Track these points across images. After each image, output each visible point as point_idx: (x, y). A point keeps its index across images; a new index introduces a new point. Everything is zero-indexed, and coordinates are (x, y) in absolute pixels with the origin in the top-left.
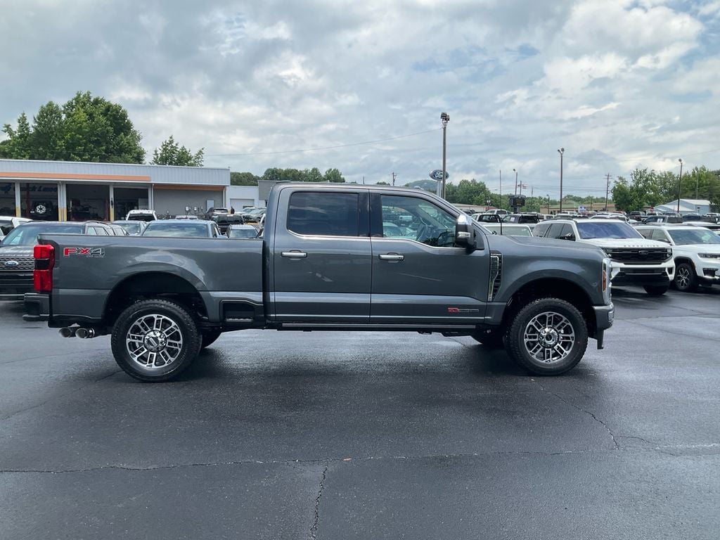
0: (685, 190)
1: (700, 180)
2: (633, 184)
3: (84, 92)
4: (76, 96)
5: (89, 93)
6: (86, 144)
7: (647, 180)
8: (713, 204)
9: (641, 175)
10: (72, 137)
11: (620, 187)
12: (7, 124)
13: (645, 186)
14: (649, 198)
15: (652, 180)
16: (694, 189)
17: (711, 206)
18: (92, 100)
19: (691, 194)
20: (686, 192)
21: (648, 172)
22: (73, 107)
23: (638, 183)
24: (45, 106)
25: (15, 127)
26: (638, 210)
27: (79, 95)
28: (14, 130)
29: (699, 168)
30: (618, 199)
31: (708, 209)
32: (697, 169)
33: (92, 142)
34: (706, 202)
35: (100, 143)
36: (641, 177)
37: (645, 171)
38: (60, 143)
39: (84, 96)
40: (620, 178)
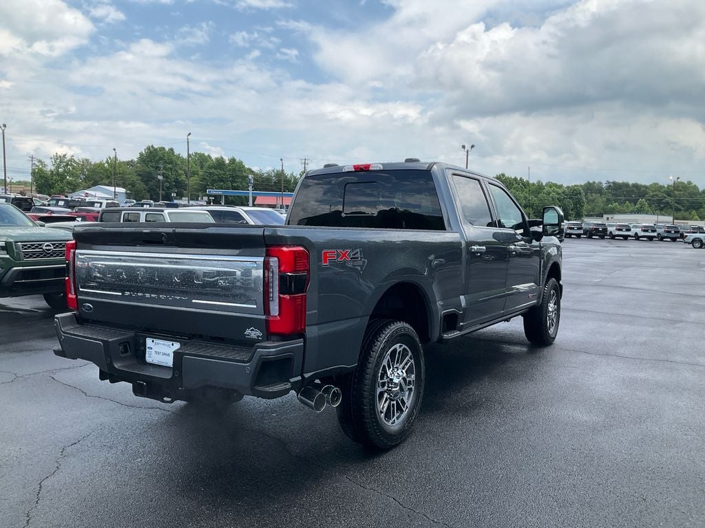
0: (101, 177)
1: (114, 168)
2: (53, 168)
7: (67, 165)
8: (128, 192)
9: (60, 160)
11: (41, 170)
13: (65, 171)
14: (69, 183)
15: (71, 165)
16: (109, 177)
17: (126, 193)
19: (107, 182)
20: (102, 179)
21: (68, 157)
23: (58, 167)
26: (60, 194)
29: (112, 157)
30: (39, 182)
31: (124, 195)
32: (110, 158)
34: (122, 190)
36: (60, 162)
37: (64, 156)
40: (40, 161)
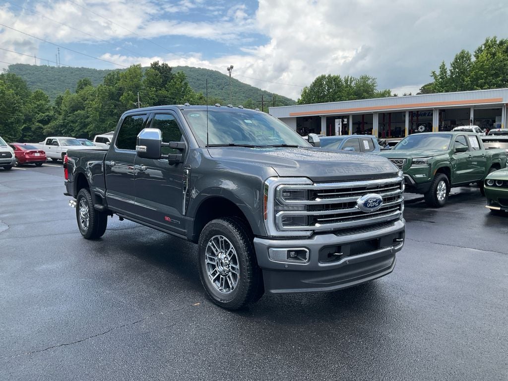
3: (491, 38)
4: (484, 42)
5: (495, 38)
6: (486, 78)
10: (476, 74)
12: (433, 71)
18: (498, 42)
22: (482, 51)
24: (459, 54)
25: (438, 73)
27: (487, 41)
28: (437, 74)
33: (492, 75)
35: (498, 75)
38: (466, 79)
39: (491, 41)
